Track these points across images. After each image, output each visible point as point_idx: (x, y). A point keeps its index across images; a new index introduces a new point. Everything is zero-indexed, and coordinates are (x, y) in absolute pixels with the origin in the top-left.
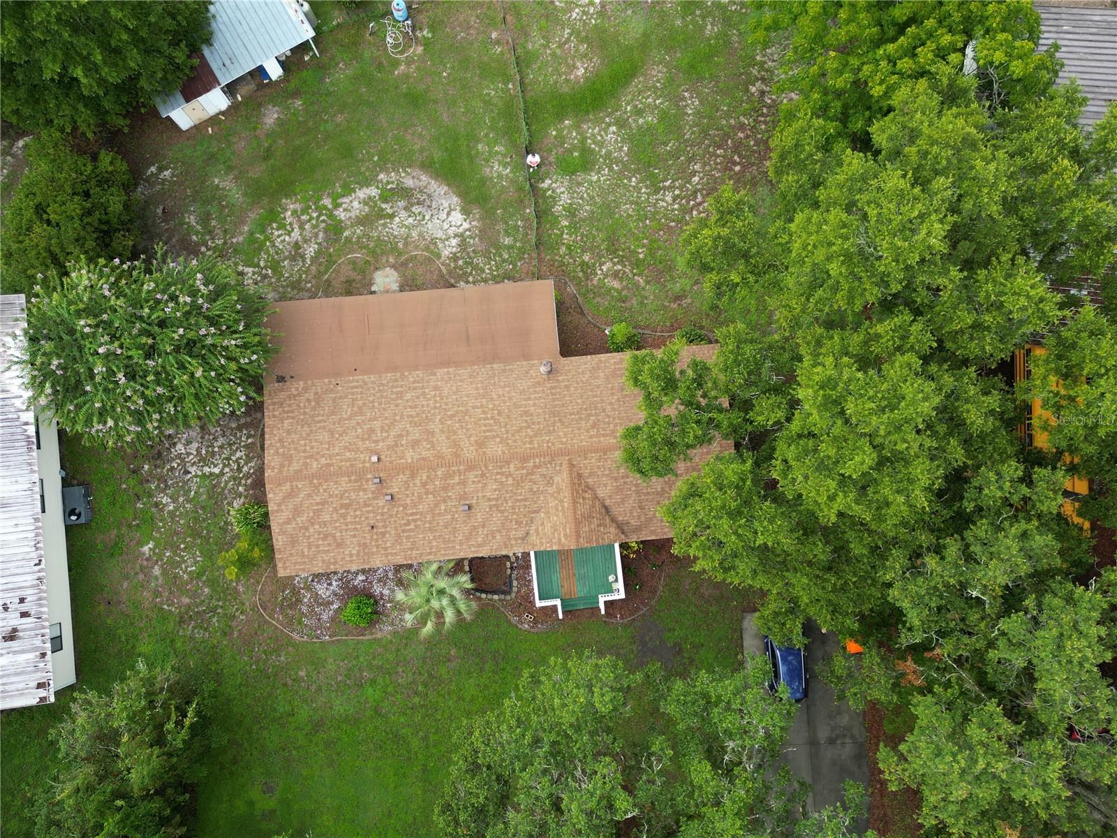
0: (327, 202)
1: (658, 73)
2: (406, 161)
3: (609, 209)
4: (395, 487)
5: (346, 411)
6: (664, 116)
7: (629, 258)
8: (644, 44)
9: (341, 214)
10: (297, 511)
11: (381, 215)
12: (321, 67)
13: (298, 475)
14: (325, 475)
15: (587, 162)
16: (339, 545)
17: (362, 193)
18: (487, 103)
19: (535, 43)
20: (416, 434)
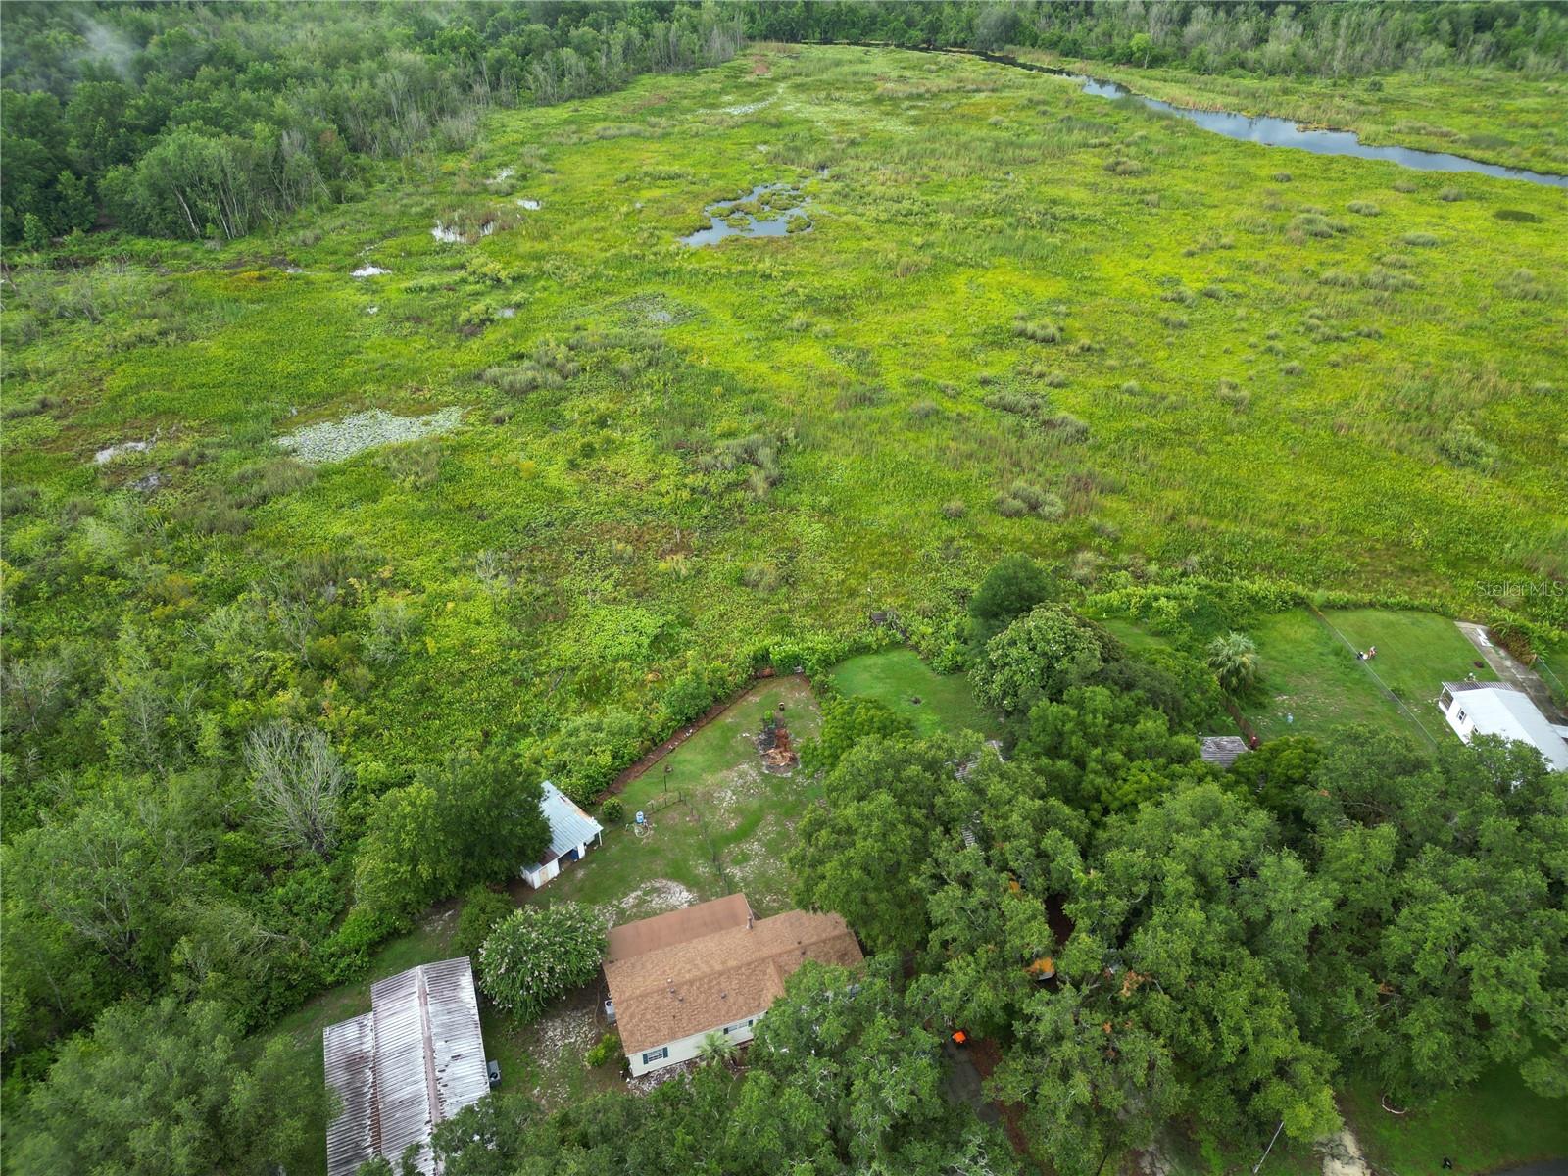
0: (616, 902)
1: (771, 818)
2: (655, 876)
3: (763, 875)
4: (683, 992)
5: (649, 966)
6: (779, 833)
7: (779, 891)
8: (761, 809)
9: (624, 905)
10: (632, 1017)
11: (645, 901)
12: (603, 850)
13: (631, 998)
14: (644, 995)
15: (746, 858)
16: (658, 1031)
17: (633, 895)
18: (690, 845)
19: (708, 818)
20: (688, 967)
